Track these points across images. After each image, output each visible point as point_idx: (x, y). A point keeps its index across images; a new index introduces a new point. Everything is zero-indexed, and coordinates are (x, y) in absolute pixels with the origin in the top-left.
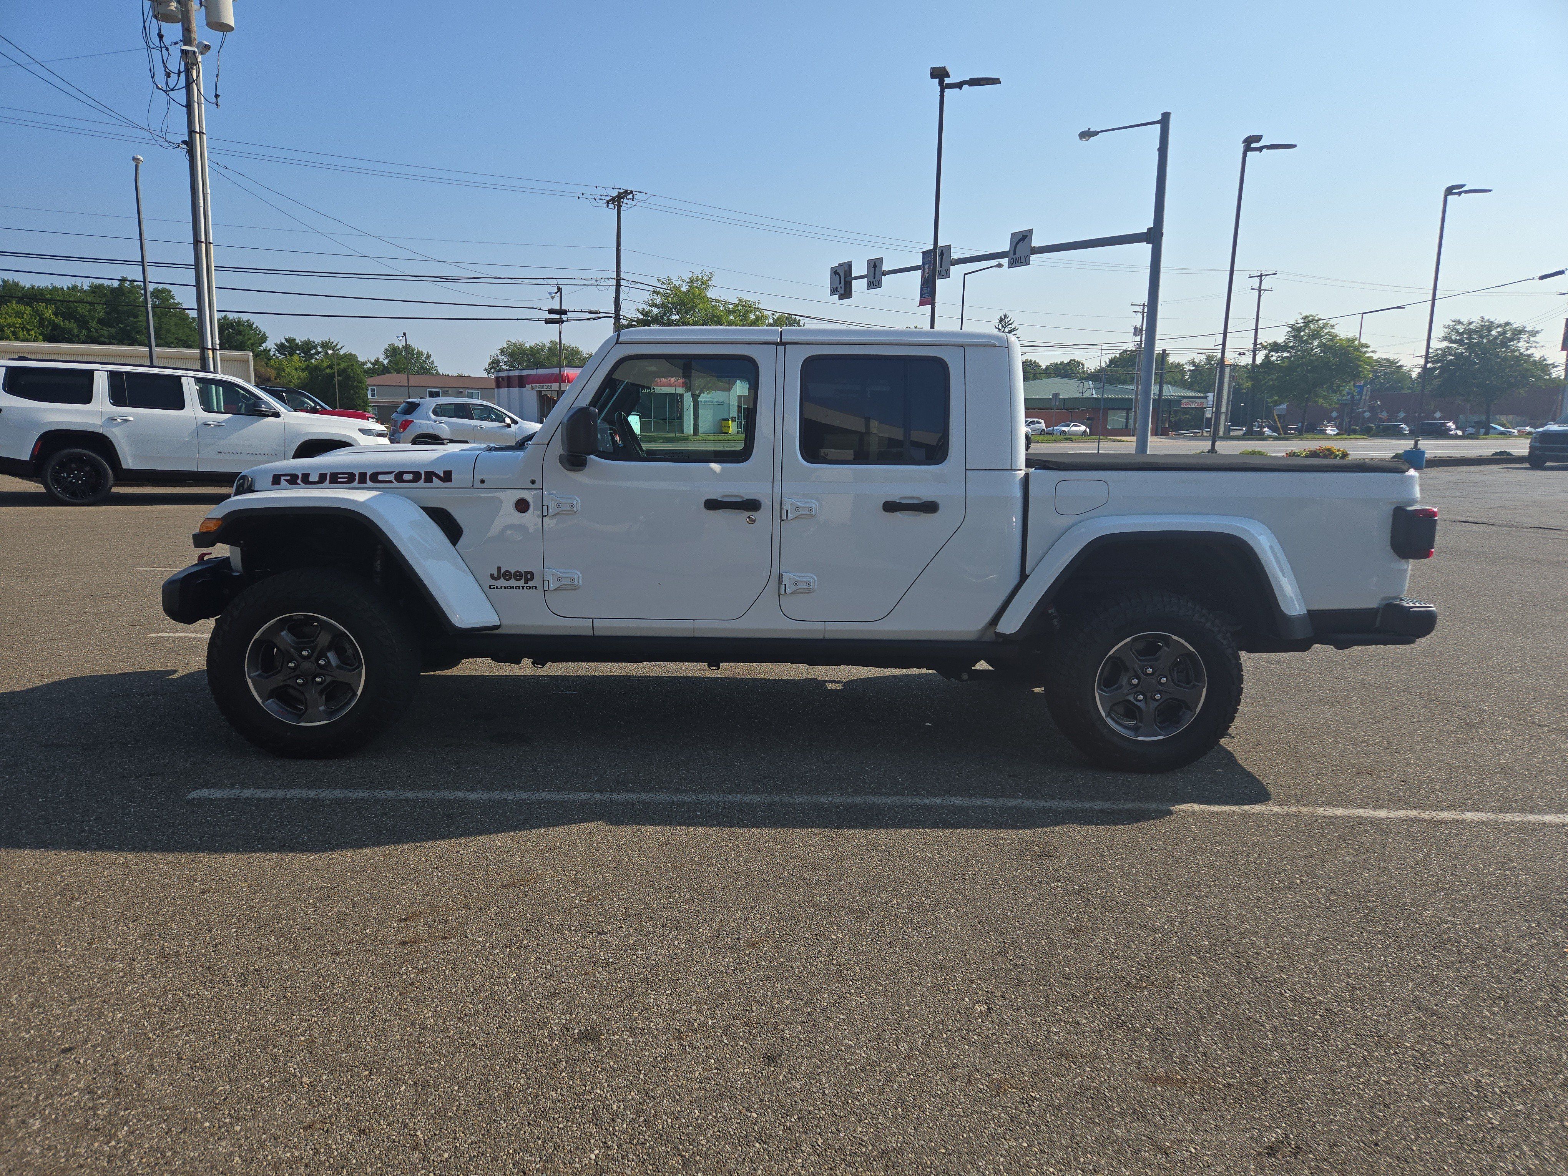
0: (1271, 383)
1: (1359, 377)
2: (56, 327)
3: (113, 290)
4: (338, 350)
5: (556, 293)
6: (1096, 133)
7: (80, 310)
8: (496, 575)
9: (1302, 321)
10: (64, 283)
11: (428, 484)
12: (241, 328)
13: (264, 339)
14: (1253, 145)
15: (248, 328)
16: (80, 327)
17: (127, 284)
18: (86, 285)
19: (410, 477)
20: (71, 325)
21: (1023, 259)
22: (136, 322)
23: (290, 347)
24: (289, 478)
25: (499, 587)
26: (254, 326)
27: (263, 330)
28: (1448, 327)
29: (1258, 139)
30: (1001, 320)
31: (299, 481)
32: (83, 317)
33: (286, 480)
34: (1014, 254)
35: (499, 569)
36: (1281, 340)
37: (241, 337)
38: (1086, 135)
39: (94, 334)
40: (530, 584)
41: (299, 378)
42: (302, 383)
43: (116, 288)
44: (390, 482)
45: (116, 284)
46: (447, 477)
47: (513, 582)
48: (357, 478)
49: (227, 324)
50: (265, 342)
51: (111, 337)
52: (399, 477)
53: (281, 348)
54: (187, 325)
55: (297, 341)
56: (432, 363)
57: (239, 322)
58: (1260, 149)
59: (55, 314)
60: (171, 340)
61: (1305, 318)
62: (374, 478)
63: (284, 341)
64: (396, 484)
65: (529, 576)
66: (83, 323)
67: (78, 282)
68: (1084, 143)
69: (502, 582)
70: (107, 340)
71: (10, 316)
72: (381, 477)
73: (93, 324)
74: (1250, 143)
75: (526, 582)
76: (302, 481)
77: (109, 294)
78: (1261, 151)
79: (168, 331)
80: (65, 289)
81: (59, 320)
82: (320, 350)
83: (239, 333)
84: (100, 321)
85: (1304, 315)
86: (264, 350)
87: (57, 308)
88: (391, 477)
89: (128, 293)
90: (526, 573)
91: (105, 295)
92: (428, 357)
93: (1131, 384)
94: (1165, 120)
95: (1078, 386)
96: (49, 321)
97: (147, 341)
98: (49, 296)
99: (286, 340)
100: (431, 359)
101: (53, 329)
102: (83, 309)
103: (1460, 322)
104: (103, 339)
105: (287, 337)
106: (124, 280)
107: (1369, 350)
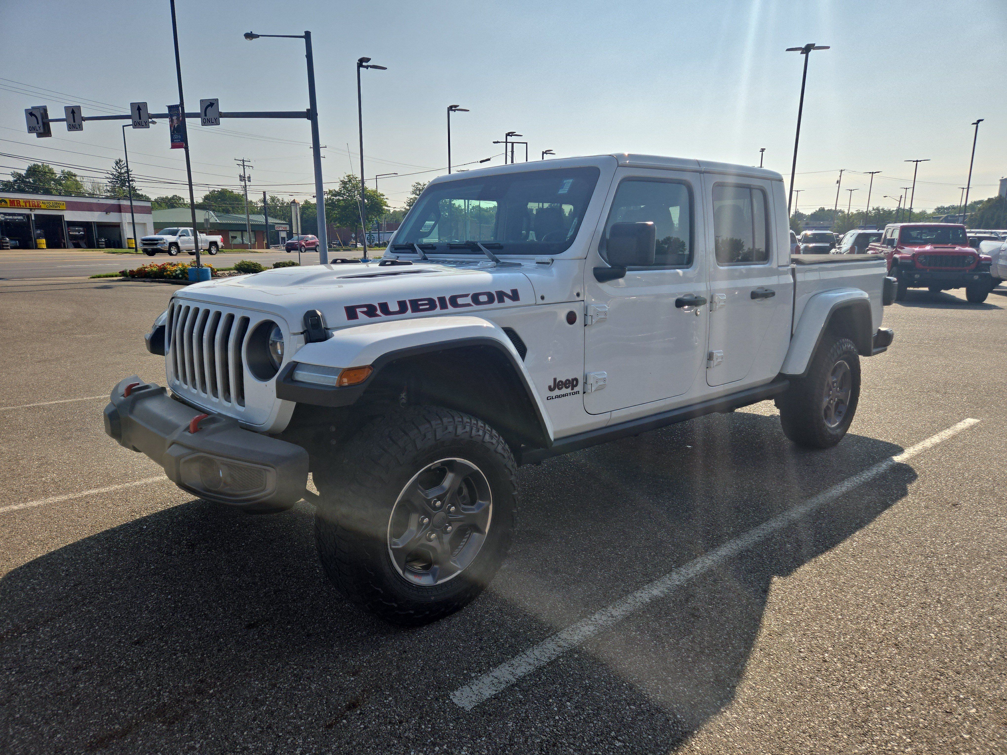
0: (335, 216)
1: (382, 213)
6: (258, 36)
8: (552, 387)
9: (346, 178)
11: (501, 305)
14: (364, 64)
19: (483, 298)
21: (214, 121)
24: (365, 309)
25: (554, 397)
28: (414, 186)
29: (368, 60)
30: (117, 163)
31: (379, 312)
33: (363, 312)
34: (206, 115)
35: (555, 380)
36: (337, 189)
38: (250, 36)
40: (576, 389)
44: (469, 305)
46: (515, 296)
47: (564, 391)
48: (437, 303)
52: (475, 298)
58: (367, 67)
61: (348, 176)
62: (454, 301)
64: (475, 307)
65: (575, 383)
68: (248, 41)
69: (557, 392)
72: (460, 301)
74: (363, 62)
75: (572, 389)
76: (382, 311)
78: (367, 69)
85: (348, 174)
88: (468, 300)
90: (573, 380)
93: (243, 214)
94: (307, 36)
95: (205, 214)
103: (420, 184)
107: (384, 197)
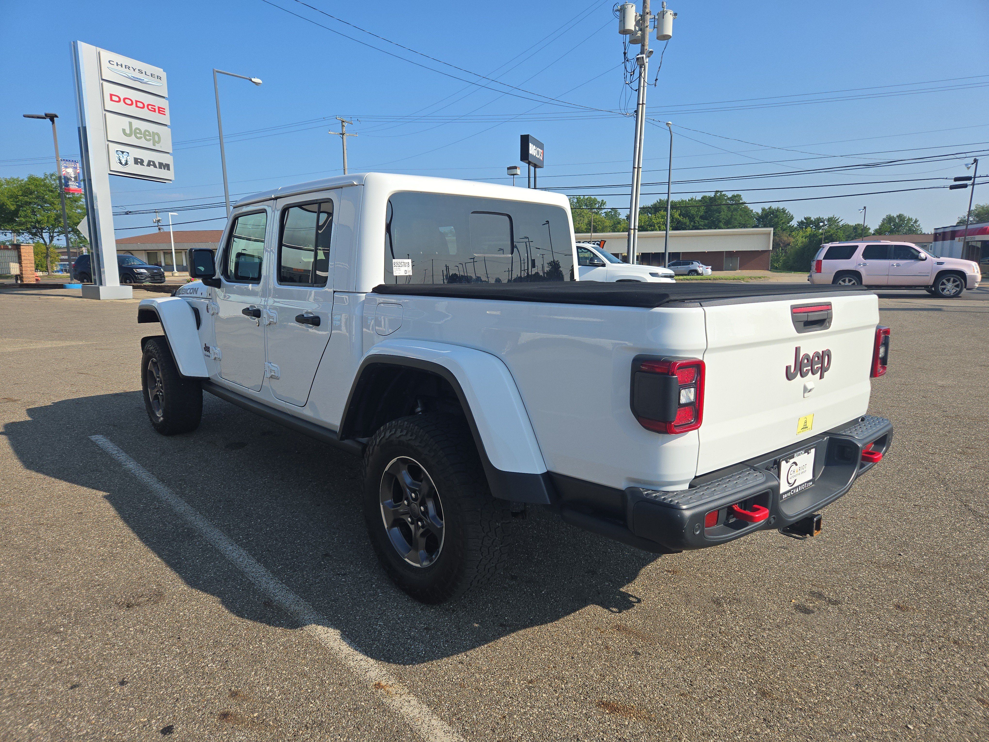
2: (679, 222)
3: (711, 198)
4: (838, 222)
5: (973, 164)
7: (692, 212)
10: (686, 198)
12: (778, 213)
13: (792, 218)
15: (782, 213)
16: (691, 221)
17: (718, 194)
18: (699, 197)
20: (686, 220)
22: (719, 216)
23: (807, 223)
26: (787, 212)
27: (791, 214)
32: (693, 215)
37: (777, 219)
39: (697, 224)
41: (802, 242)
42: (804, 245)
43: (713, 197)
45: (712, 195)
49: (770, 212)
50: (791, 221)
51: (705, 225)
53: (801, 223)
54: (747, 214)
55: (812, 219)
56: (919, 226)
57: (778, 210)
59: (680, 215)
60: (736, 224)
63: (803, 219)
66: (692, 218)
67: (693, 196)
70: (702, 227)
71: (659, 218)
73: (697, 219)
77: (708, 201)
79: (735, 219)
80: (687, 201)
81: (681, 218)
82: (826, 223)
83: (776, 216)
84: (701, 217)
86: (790, 226)
87: (681, 212)
89: (718, 199)
91: (706, 202)
92: (916, 221)
96: (677, 219)
97: (665, 228)
98: (678, 206)
99: (805, 219)
100: (918, 223)
101: (677, 223)
102: (693, 211)
104: (701, 227)
105: (806, 217)
106: (717, 192)
